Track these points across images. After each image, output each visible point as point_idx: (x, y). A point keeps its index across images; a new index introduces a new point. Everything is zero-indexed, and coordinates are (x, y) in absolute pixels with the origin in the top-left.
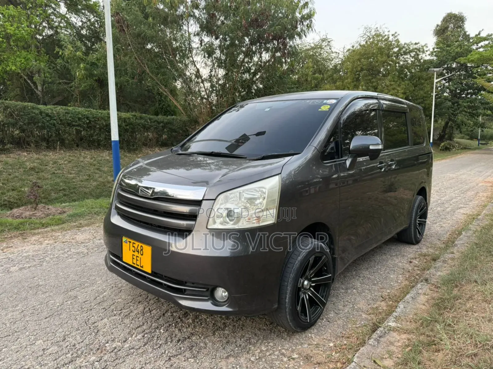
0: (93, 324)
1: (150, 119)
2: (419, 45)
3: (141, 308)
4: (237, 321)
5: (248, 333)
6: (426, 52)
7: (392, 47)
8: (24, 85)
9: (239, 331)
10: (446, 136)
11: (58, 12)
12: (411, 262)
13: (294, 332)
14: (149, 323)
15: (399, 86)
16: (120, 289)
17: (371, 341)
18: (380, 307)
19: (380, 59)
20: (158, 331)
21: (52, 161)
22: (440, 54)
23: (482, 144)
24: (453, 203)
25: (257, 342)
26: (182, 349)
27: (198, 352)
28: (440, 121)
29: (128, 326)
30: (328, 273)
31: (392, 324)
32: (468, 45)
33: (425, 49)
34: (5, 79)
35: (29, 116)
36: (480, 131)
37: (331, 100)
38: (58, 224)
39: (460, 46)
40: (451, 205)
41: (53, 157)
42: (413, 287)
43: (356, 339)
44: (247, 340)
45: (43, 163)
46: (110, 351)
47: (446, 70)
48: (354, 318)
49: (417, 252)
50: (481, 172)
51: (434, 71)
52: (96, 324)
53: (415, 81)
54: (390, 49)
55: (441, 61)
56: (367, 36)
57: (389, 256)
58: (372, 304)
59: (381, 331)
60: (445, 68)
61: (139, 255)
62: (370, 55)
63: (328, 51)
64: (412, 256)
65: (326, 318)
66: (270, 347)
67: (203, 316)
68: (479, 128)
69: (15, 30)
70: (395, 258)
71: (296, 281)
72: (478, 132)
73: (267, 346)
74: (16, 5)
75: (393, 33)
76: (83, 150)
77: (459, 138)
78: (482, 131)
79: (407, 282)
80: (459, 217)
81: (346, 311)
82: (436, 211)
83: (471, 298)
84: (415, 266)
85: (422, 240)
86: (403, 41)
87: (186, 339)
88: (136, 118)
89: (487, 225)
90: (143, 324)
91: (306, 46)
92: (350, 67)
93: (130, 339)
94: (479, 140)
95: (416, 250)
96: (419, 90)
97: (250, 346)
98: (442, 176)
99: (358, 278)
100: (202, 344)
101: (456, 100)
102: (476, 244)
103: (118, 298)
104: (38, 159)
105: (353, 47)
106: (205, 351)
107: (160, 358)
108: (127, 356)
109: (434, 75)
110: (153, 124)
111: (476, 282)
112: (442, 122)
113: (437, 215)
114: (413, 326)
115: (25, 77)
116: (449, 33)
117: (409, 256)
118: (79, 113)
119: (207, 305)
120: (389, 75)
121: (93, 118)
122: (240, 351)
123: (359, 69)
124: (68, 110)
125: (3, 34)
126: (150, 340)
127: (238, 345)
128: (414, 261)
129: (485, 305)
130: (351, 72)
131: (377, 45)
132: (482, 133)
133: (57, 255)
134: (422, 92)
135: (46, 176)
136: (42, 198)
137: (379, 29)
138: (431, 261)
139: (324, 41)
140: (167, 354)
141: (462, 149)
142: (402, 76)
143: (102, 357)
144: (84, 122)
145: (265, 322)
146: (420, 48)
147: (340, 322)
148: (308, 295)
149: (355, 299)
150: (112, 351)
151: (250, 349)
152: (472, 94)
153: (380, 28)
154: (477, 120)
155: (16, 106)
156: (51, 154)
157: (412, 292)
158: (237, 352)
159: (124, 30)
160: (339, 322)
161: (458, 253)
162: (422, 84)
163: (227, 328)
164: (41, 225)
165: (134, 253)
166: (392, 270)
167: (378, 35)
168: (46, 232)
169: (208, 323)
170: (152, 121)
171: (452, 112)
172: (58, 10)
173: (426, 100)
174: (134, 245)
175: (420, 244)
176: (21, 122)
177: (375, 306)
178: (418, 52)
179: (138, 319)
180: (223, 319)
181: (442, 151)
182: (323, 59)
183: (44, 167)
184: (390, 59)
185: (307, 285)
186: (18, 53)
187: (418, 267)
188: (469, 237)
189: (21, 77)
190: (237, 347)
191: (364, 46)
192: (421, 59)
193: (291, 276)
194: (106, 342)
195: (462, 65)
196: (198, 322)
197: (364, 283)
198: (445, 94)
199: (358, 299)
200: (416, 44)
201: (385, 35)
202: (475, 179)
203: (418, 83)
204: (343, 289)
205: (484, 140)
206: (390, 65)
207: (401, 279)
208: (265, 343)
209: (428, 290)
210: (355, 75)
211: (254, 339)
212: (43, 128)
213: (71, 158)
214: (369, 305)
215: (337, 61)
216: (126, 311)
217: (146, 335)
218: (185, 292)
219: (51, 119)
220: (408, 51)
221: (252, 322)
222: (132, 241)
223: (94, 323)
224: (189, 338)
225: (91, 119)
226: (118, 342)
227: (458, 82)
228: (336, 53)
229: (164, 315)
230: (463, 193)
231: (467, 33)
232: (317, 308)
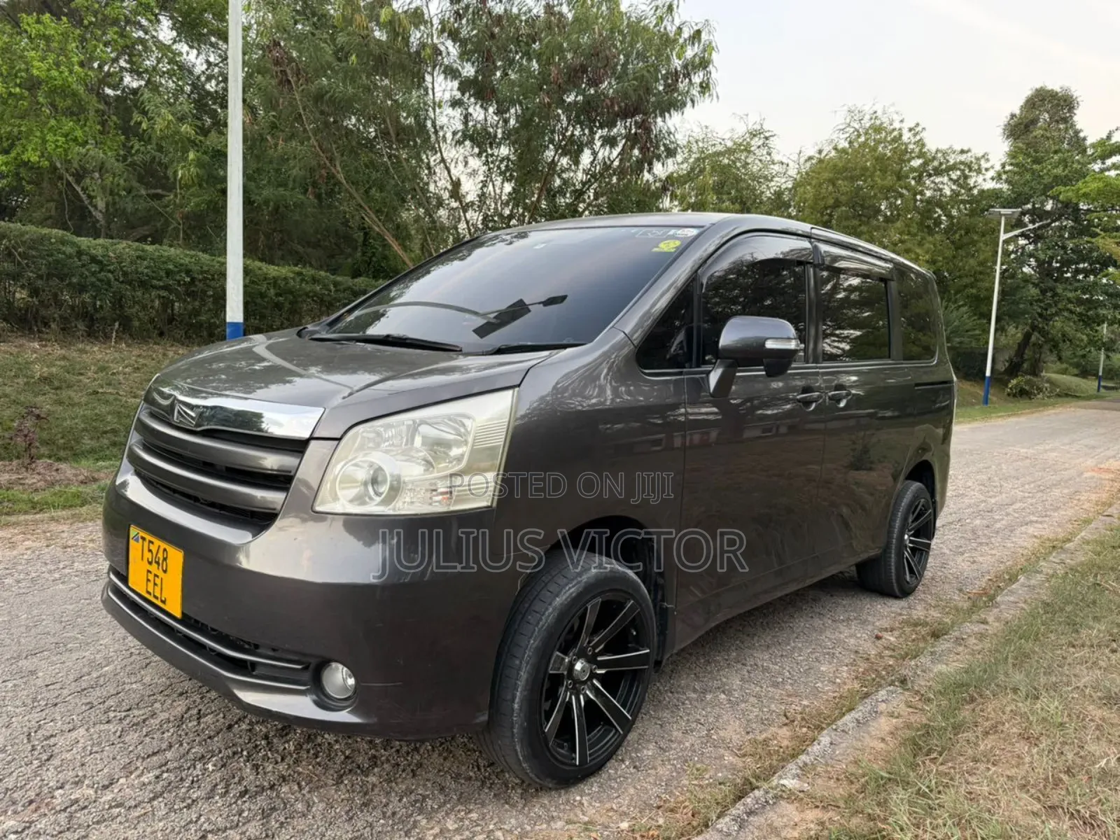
0: (46, 740)
1: (336, 284)
2: (969, 154)
3: (179, 709)
4: (408, 753)
5: (425, 785)
6: (984, 171)
7: (908, 156)
8: (67, 196)
9: (405, 779)
10: (1025, 366)
11: (153, 37)
12: (878, 638)
13: (541, 789)
14: (185, 745)
15: (920, 244)
16: (148, 661)
17: (724, 823)
18: (775, 739)
19: (879, 181)
20: (199, 766)
21: (95, 365)
22: (1017, 178)
23: (1105, 387)
24: (1014, 511)
25: (440, 807)
26: (245, 814)
27: (282, 823)
28: (1011, 330)
29: (131, 749)
30: (643, 647)
31: (790, 783)
32: (1081, 161)
33: (984, 165)
34: (23, 179)
35: (50, 259)
36: (1102, 357)
37: (686, 230)
38: (71, 506)
39: (1064, 162)
40: (1008, 514)
41: (99, 357)
42: (867, 695)
43: (690, 814)
44: (416, 801)
45: (74, 369)
46: (58, 808)
47: (1031, 215)
48: (702, 762)
49: (901, 614)
50: (1094, 447)
51: (1001, 215)
52: (52, 741)
53: (957, 236)
54: (904, 161)
55: (1019, 195)
56: (852, 130)
57: (830, 622)
58: (757, 732)
59: (757, 800)
60: (1029, 210)
61: (160, 573)
62: (858, 172)
63: (763, 158)
64: (885, 623)
65: (631, 758)
66: (467, 822)
67: (326, 736)
68: (1100, 349)
69: (49, 70)
70: (842, 628)
71: (544, 655)
72: (1099, 361)
73: (462, 820)
74: (57, 15)
75: (912, 125)
76: (172, 345)
77: (1058, 372)
78: (1108, 357)
79: (857, 686)
80: (1021, 542)
81: (687, 744)
82: (968, 528)
83: (994, 729)
84: (887, 648)
85: (920, 587)
86: (933, 144)
87: (263, 789)
88: (302, 280)
89: (1082, 564)
90: (171, 746)
91: (714, 145)
92: (809, 196)
93: (122, 781)
94: (1099, 379)
95: (899, 611)
96: (966, 257)
97: (419, 818)
98: (1004, 451)
99: (739, 666)
100: (299, 806)
101: (1051, 283)
102: (1045, 603)
103: (133, 680)
104: (64, 358)
105: (820, 152)
106: (301, 824)
107: (179, 833)
108: (98, 822)
109: (999, 223)
110: (341, 295)
111: (1015, 690)
112: (1015, 333)
113: (970, 535)
114: (841, 791)
115: (70, 179)
116: (1038, 132)
117: (877, 624)
118: (169, 259)
119: (301, 706)
120: (898, 220)
121: (202, 272)
122: (389, 828)
123: (831, 202)
124: (143, 250)
125: (22, 77)
126: (169, 787)
127: (389, 813)
128: (887, 635)
129: (1022, 747)
130: (812, 208)
131: (874, 149)
132: (1108, 363)
133: (34, 575)
134: (972, 262)
135: (76, 397)
136: (59, 448)
137: (879, 114)
138: (929, 638)
139: (755, 136)
140: (202, 826)
141: (1059, 396)
142: (930, 222)
143: (33, 822)
144: (179, 281)
145: (477, 761)
146: (971, 162)
147: (664, 771)
148: (586, 696)
149: (718, 718)
150: (65, 810)
151: (415, 824)
152: (1087, 273)
153: (884, 113)
154: (1097, 331)
155: (22, 234)
156: (96, 349)
157: (861, 708)
158: (380, 829)
159: (289, 82)
160: (661, 771)
161: (997, 624)
162: (974, 243)
163: (376, 770)
164: (30, 505)
165: (150, 568)
166: (828, 654)
167: (878, 129)
168: (36, 522)
169: (333, 755)
170: (342, 287)
171: (1039, 310)
172: (154, 33)
173: (982, 280)
174: (152, 547)
175: (911, 598)
176: (32, 272)
177: (764, 736)
178: (967, 172)
179: (163, 733)
180: (375, 746)
181: (1011, 398)
182: (754, 178)
183: (74, 378)
184: (902, 183)
185: (583, 670)
186: (53, 122)
187: (894, 650)
188: (1032, 588)
189: (61, 178)
190: (384, 817)
191: (844, 151)
192: (975, 187)
193: (530, 643)
194: (59, 785)
195: (1067, 204)
196: (308, 751)
197: (750, 681)
198: (1026, 270)
199: (725, 718)
200: (962, 152)
201: (894, 130)
202: (1077, 461)
203: (965, 240)
204: (695, 691)
205: (1112, 379)
206: (901, 195)
207: (845, 675)
208: (459, 811)
209: (902, 706)
210: (822, 215)
211: (433, 800)
212: (82, 288)
213: (141, 361)
214: (748, 733)
215: (785, 183)
216: (141, 712)
217: (165, 775)
218: (253, 670)
219: (101, 270)
220: (944, 166)
221: (445, 759)
222: (148, 537)
223: (47, 738)
224: (272, 787)
225: (196, 276)
226: (88, 786)
227: (1057, 244)
228: (782, 163)
229: (230, 727)
230: (1042, 491)
231: (1082, 135)
232: (607, 732)
